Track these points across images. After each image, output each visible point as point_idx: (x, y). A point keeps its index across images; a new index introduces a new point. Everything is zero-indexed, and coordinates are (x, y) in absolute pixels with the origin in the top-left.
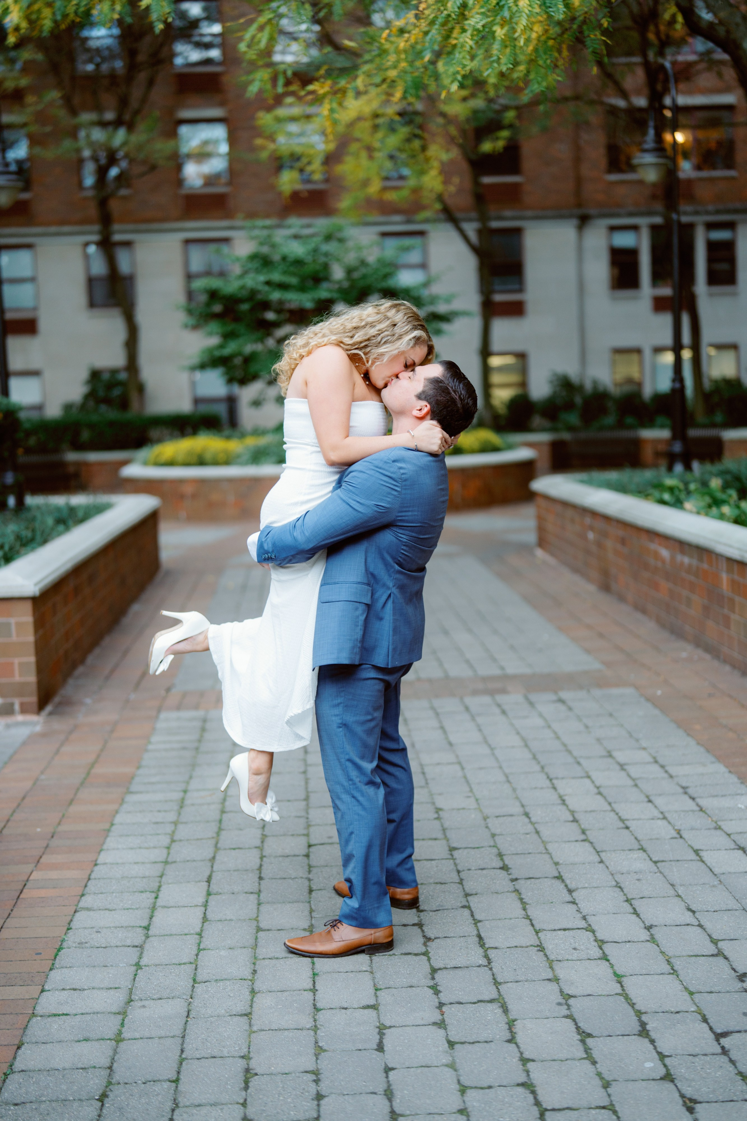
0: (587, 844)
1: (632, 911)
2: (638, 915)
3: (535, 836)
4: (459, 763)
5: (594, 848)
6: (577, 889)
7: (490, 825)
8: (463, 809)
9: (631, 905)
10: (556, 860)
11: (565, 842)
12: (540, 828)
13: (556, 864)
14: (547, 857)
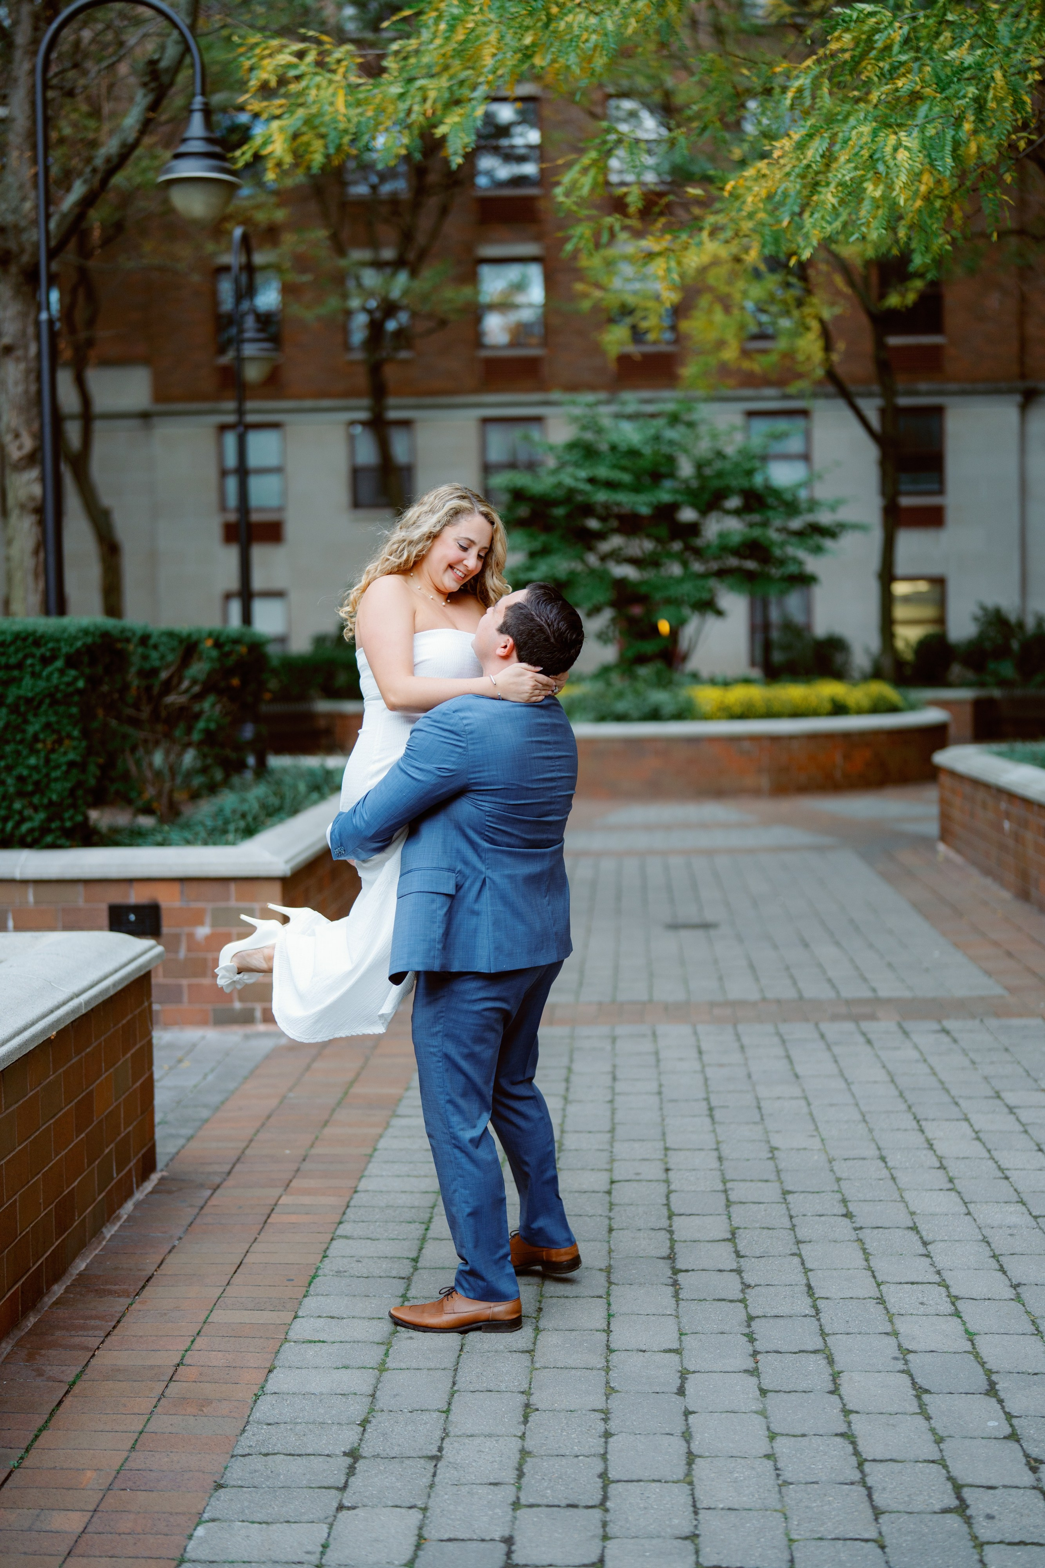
0: (953, 1194)
1: (998, 1267)
2: (1005, 1273)
3: (891, 1183)
4: (806, 1098)
5: (962, 1199)
6: (934, 1241)
7: (835, 1168)
8: (805, 1149)
9: (998, 1261)
10: (912, 1209)
11: (927, 1190)
12: (896, 1173)
13: (912, 1214)
14: (902, 1205)
